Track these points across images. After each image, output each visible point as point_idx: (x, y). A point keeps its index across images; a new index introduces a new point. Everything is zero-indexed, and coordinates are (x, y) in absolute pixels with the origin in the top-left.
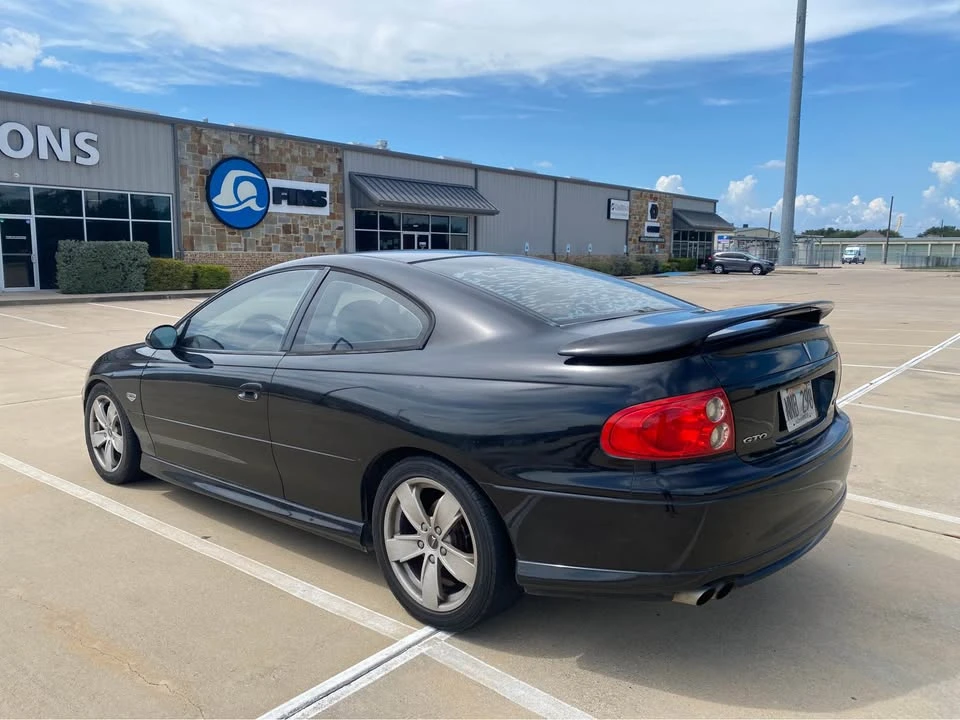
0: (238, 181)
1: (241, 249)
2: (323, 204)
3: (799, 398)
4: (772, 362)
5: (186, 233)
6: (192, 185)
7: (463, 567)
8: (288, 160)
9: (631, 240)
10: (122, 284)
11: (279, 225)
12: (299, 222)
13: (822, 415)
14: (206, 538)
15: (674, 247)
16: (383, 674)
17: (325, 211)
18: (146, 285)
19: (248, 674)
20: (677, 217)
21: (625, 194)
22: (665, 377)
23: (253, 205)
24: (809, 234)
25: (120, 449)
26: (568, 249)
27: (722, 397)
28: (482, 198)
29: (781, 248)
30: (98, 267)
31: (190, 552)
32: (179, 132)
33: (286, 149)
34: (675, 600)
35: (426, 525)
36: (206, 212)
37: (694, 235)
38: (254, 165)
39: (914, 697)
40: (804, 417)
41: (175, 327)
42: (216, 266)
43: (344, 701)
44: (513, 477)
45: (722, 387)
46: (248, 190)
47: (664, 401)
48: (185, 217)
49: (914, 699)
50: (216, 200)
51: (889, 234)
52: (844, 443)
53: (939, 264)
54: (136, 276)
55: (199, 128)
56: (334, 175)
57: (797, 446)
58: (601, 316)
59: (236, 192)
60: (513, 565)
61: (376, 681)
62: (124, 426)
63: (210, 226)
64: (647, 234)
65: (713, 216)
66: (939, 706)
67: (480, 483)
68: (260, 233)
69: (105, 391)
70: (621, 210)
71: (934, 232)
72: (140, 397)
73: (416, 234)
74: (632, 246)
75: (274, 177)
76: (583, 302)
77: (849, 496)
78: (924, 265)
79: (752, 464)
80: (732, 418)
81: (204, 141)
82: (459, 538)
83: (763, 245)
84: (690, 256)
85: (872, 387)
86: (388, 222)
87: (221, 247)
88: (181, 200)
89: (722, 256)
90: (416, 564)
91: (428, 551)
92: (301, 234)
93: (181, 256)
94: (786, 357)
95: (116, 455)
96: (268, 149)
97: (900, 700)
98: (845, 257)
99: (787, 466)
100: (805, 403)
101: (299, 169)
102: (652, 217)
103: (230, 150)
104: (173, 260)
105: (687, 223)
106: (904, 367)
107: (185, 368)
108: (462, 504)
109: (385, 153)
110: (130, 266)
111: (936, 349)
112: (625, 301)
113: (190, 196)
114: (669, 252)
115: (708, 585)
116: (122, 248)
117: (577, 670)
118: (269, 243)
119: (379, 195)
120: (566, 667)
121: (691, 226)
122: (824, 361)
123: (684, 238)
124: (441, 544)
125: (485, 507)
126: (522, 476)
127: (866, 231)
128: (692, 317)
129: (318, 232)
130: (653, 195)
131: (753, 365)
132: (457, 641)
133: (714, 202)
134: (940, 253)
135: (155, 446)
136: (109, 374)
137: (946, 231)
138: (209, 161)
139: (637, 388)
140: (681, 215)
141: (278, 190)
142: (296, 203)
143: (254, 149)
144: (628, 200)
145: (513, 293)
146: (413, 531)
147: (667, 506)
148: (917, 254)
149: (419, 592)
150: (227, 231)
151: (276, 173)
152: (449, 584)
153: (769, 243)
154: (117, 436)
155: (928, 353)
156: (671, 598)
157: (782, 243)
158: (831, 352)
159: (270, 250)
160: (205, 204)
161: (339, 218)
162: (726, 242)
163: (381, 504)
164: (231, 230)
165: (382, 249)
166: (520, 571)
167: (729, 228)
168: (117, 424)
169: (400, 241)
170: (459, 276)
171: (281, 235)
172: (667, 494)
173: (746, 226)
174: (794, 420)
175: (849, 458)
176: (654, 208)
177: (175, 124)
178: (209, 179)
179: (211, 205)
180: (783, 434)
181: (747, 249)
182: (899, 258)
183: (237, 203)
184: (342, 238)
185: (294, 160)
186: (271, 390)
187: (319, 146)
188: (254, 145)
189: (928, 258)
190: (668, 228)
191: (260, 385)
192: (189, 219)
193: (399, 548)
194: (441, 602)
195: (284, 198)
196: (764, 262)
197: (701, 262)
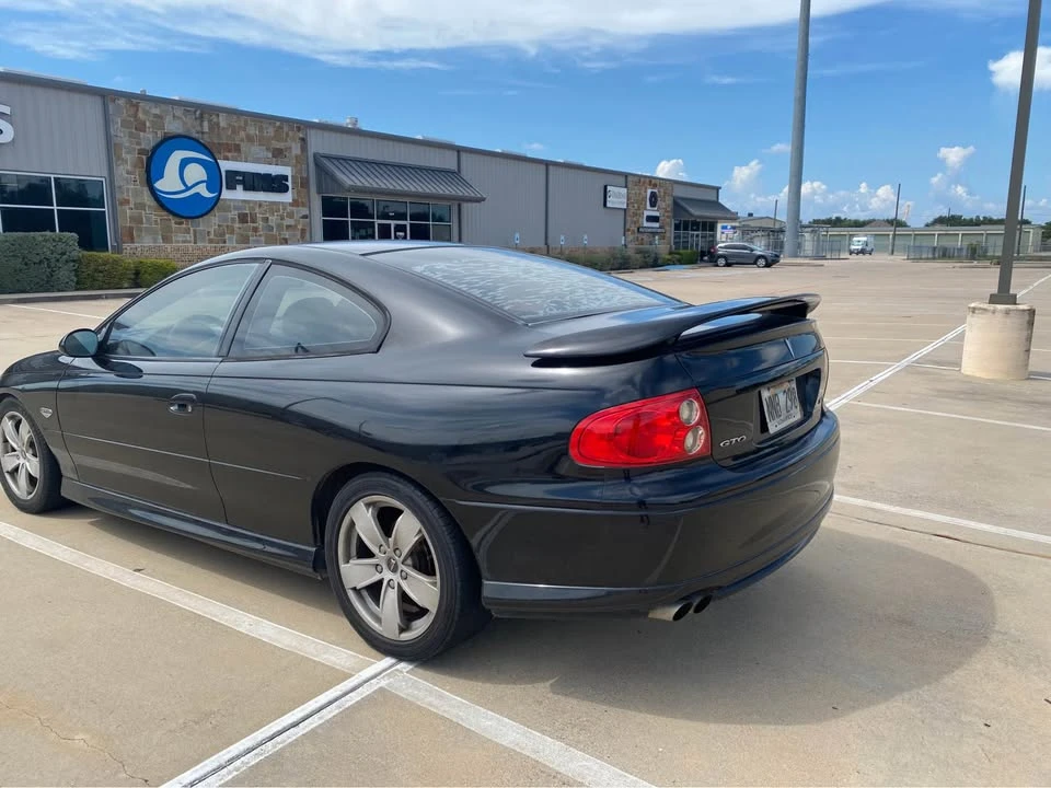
0: (184, 163)
1: (190, 242)
2: (285, 189)
3: (782, 398)
4: (755, 358)
5: (125, 222)
6: (129, 168)
7: (425, 591)
8: (242, 140)
9: (629, 230)
10: (48, 282)
11: (234, 214)
12: (257, 210)
13: (807, 415)
14: (139, 570)
15: (675, 238)
16: (337, 711)
17: (287, 198)
18: (77, 283)
19: (181, 721)
20: (677, 205)
21: (622, 180)
22: (638, 378)
23: (203, 190)
24: (817, 223)
25: (36, 472)
26: (562, 241)
27: (697, 399)
28: (466, 184)
29: (787, 238)
30: (18, 263)
31: (119, 588)
32: (111, 107)
33: (240, 127)
34: (650, 616)
35: (385, 547)
36: (147, 199)
37: (696, 225)
38: (203, 145)
39: (895, 704)
40: (787, 418)
41: (97, 332)
42: (162, 261)
43: (291, 744)
44: (480, 491)
45: (697, 388)
46: (196, 173)
47: (634, 404)
48: (121, 204)
49: (896, 706)
50: (158, 185)
51: (896, 223)
52: (831, 444)
53: (945, 254)
54: (64, 273)
55: (135, 101)
56: (296, 157)
57: (782, 447)
58: (574, 313)
59: (181, 176)
60: (478, 587)
61: (328, 721)
62: (39, 446)
63: (153, 215)
64: (646, 224)
65: (716, 205)
66: (921, 712)
67: (441, 499)
68: (213, 222)
69: (15, 406)
70: (618, 197)
71: (940, 221)
72: (56, 411)
73: (393, 223)
74: (630, 237)
75: (226, 159)
76: (556, 299)
77: (836, 497)
78: (930, 256)
79: (732, 469)
80: (708, 420)
81: (141, 115)
82: (421, 560)
83: (769, 235)
84: (692, 246)
85: (872, 384)
86: (360, 210)
87: (166, 239)
88: (116, 184)
89: (726, 247)
90: (375, 590)
91: (387, 575)
92: (260, 224)
93: (118, 250)
94: (772, 353)
95: (32, 480)
96: (219, 127)
97: (882, 707)
98: (853, 247)
99: (771, 469)
100: (789, 403)
101: (256, 149)
102: (652, 206)
103: (173, 127)
104: (109, 255)
105: (687, 211)
106: (905, 362)
107: (110, 378)
108: (422, 522)
109: (355, 132)
110: (58, 260)
111: (938, 343)
112: (600, 297)
113: (127, 179)
114: (669, 243)
115: (684, 599)
116: (46, 241)
117: (550, 695)
118: (223, 235)
119: (350, 179)
120: (539, 693)
121: (691, 215)
122: (810, 358)
123: (686, 229)
124: (401, 567)
125: (447, 525)
126: (491, 490)
127: (874, 220)
128: (669, 313)
129: (279, 221)
130: (653, 181)
131: (735, 362)
132: (420, 671)
133: (718, 189)
134: (946, 243)
135: (77, 468)
136: (20, 387)
137: (953, 221)
138: (149, 139)
139: (611, 391)
140: (683, 204)
141: (232, 174)
142: (253, 188)
143: (201, 126)
144: (626, 187)
145: (479, 288)
146: (371, 555)
147: (642, 516)
148: (924, 244)
149: (378, 620)
150: (173, 221)
151: (229, 155)
152: (410, 610)
153: (774, 232)
154: (33, 459)
155: (929, 349)
156: (648, 613)
157: (787, 233)
158: (819, 348)
159: (225, 242)
160: (146, 189)
161: (303, 205)
162: (730, 232)
163: (334, 526)
164: (178, 220)
165: (353, 238)
166: (486, 592)
167: (733, 217)
168: (31, 445)
169: (374, 232)
170: (418, 269)
171: (237, 225)
172: (642, 504)
173: (751, 215)
174: (775, 422)
175: (836, 458)
176: (653, 195)
177: (106, 96)
178: (150, 160)
179: (153, 191)
180: (765, 436)
181: (751, 240)
182: (907, 249)
183: (183, 188)
184: (308, 230)
185: (250, 139)
186: (207, 400)
187: (278, 124)
188: (202, 121)
189: (934, 249)
190: (668, 217)
191: (194, 396)
192: (126, 205)
193: (355, 573)
194: (402, 630)
195: (239, 182)
196: (769, 253)
197: (703, 254)
